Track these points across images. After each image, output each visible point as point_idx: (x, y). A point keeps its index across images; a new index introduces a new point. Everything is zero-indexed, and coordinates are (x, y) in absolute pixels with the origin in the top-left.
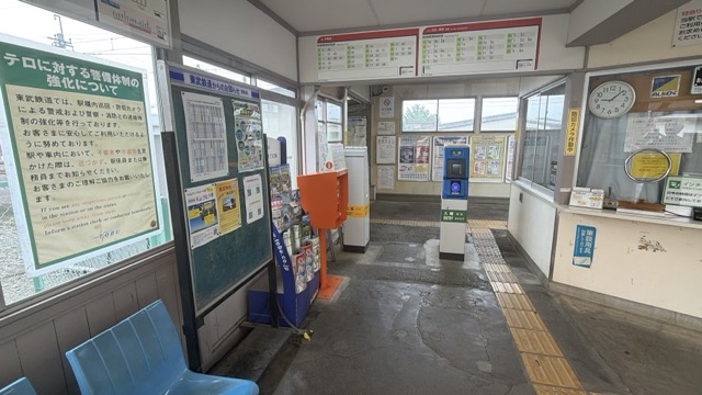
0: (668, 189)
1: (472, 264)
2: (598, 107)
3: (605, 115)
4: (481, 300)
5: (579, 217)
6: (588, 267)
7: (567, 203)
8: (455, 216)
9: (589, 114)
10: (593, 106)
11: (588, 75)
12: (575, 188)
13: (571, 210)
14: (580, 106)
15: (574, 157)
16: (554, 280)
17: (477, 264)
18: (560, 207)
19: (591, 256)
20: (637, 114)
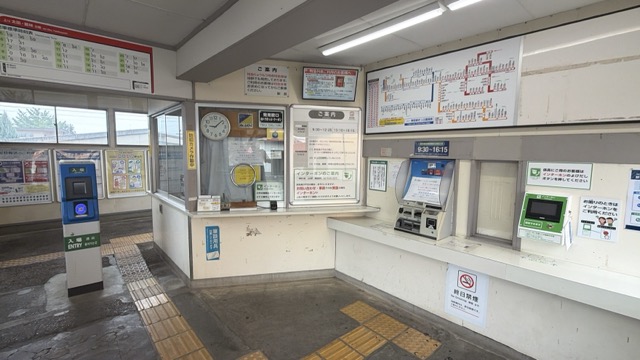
0: (257, 191)
1: (114, 289)
2: (208, 131)
3: (213, 137)
4: (123, 328)
5: (206, 221)
6: (218, 259)
7: (196, 209)
8: (84, 241)
9: (202, 136)
10: (204, 130)
11: (197, 105)
12: (200, 197)
13: (199, 215)
14: (195, 130)
15: (196, 170)
16: (195, 278)
17: (120, 286)
18: (191, 215)
19: (218, 249)
20: (233, 138)
